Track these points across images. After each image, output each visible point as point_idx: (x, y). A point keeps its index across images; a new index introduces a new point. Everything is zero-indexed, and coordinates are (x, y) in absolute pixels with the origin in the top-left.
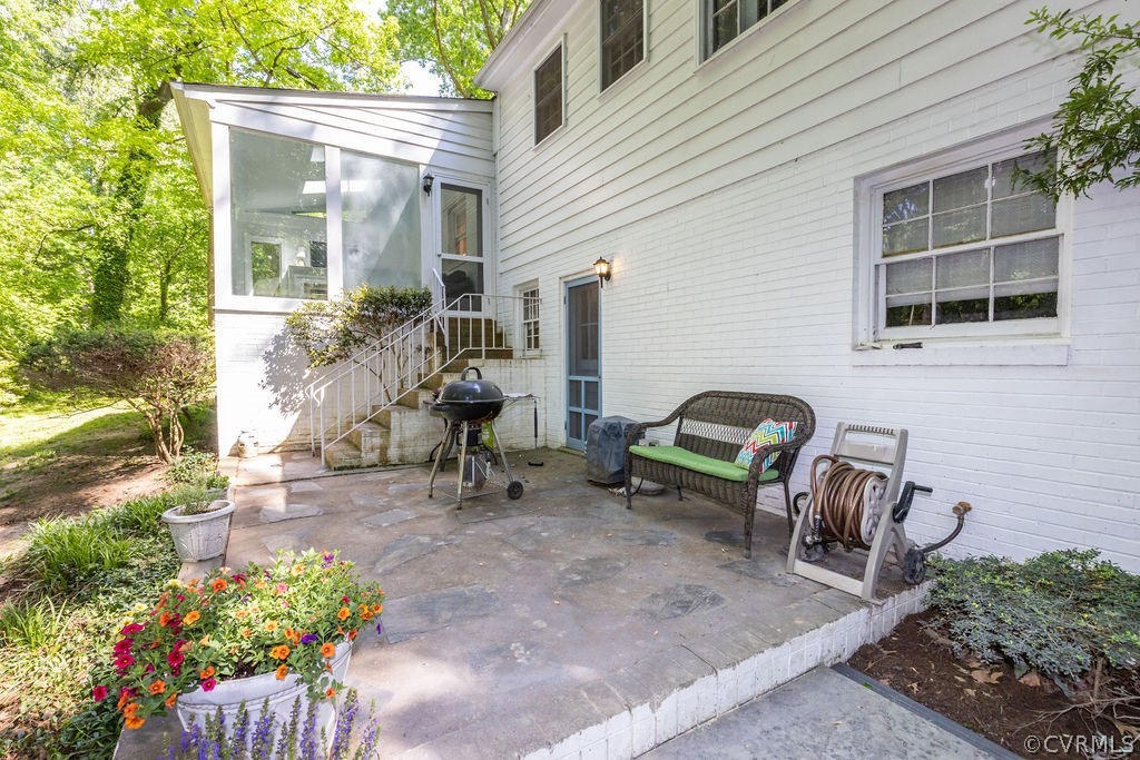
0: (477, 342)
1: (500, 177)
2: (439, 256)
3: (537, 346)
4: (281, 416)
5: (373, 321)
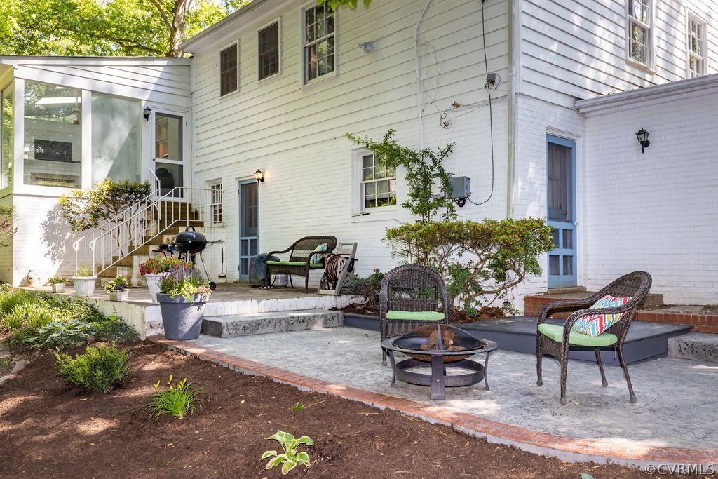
0: (184, 217)
1: (196, 109)
2: (154, 160)
3: (221, 219)
4: (51, 263)
5: (113, 202)
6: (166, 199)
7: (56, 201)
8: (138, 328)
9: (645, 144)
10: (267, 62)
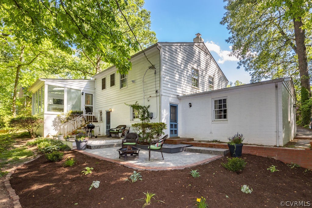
0: (91, 120)
1: (96, 93)
2: (85, 105)
3: (102, 120)
4: (55, 131)
5: (73, 116)
6: (87, 115)
7: (57, 116)
8: (71, 147)
9: (191, 106)
10: (112, 82)
